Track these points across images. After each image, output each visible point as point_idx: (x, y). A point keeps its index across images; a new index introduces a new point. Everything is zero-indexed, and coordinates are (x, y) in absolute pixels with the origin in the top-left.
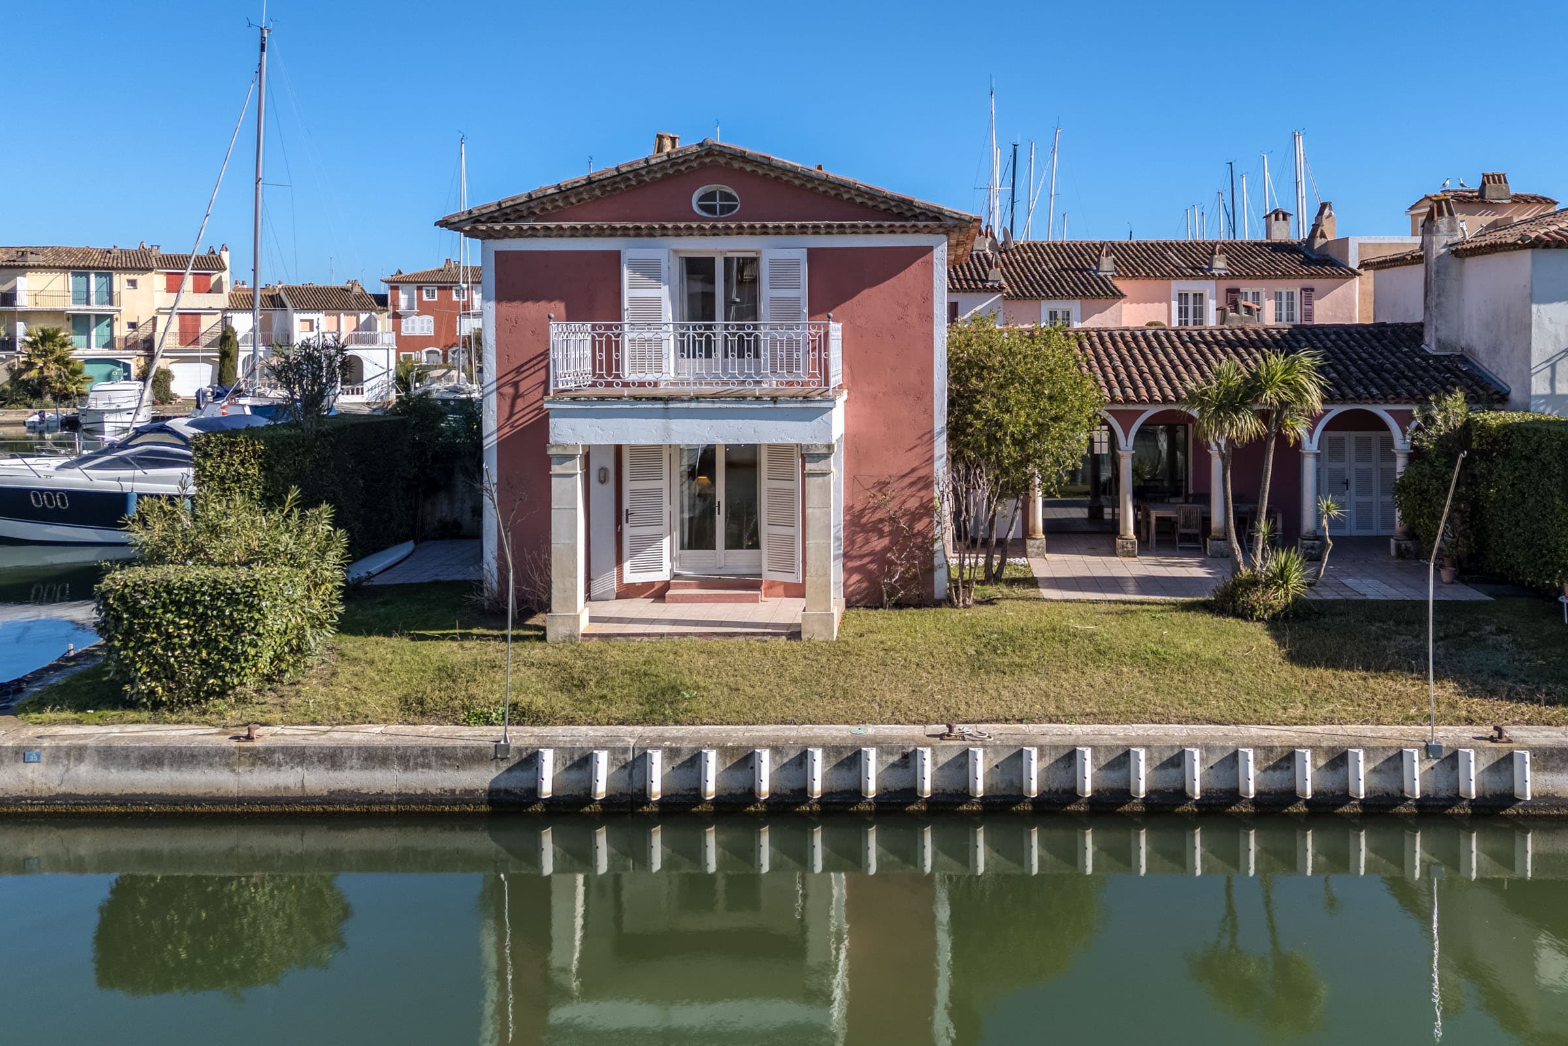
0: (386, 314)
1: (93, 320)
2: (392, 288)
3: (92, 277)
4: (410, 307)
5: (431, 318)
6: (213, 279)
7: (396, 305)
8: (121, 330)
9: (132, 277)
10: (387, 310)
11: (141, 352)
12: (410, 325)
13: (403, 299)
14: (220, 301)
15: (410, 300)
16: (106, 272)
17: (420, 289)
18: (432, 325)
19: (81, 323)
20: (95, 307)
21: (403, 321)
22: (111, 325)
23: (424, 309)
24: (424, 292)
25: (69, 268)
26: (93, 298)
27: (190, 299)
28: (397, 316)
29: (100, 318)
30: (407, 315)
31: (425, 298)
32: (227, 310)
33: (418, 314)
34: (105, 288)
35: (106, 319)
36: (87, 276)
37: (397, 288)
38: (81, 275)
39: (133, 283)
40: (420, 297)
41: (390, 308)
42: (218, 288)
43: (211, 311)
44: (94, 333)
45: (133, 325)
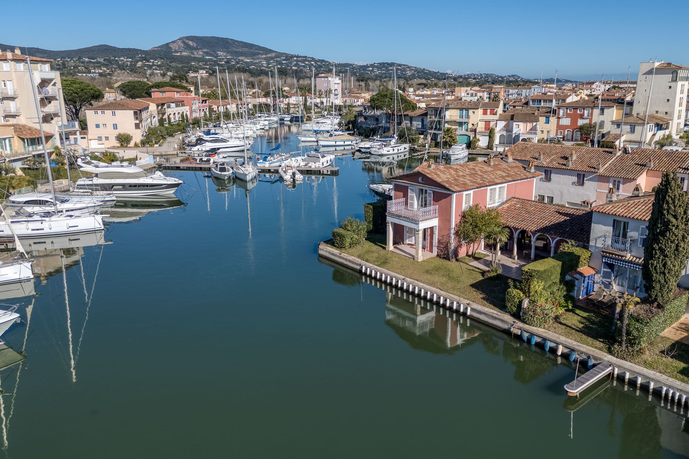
0: (555, 117)
1: (463, 123)
2: (558, 108)
3: (464, 110)
4: (563, 115)
5: (570, 119)
6: (495, 111)
7: (559, 114)
8: (470, 126)
9: (473, 111)
10: (555, 116)
11: (473, 133)
12: (563, 121)
13: (561, 112)
14: (496, 117)
15: (564, 113)
16: (467, 110)
17: (567, 109)
18: (570, 121)
19: (461, 124)
20: (464, 120)
21: (561, 119)
22: (467, 124)
23: (568, 116)
24: (568, 110)
25: (458, 108)
26: (464, 117)
27: (489, 117)
28: (559, 118)
29: (465, 123)
30: (562, 118)
31: (569, 112)
32: (497, 120)
33: (566, 118)
34: (467, 114)
35: (467, 123)
36: (463, 110)
37: (560, 108)
38: (461, 110)
39: (474, 112)
40: (567, 111)
41: (557, 115)
42: (495, 114)
43: (493, 120)
44: (463, 127)
45: (473, 125)
